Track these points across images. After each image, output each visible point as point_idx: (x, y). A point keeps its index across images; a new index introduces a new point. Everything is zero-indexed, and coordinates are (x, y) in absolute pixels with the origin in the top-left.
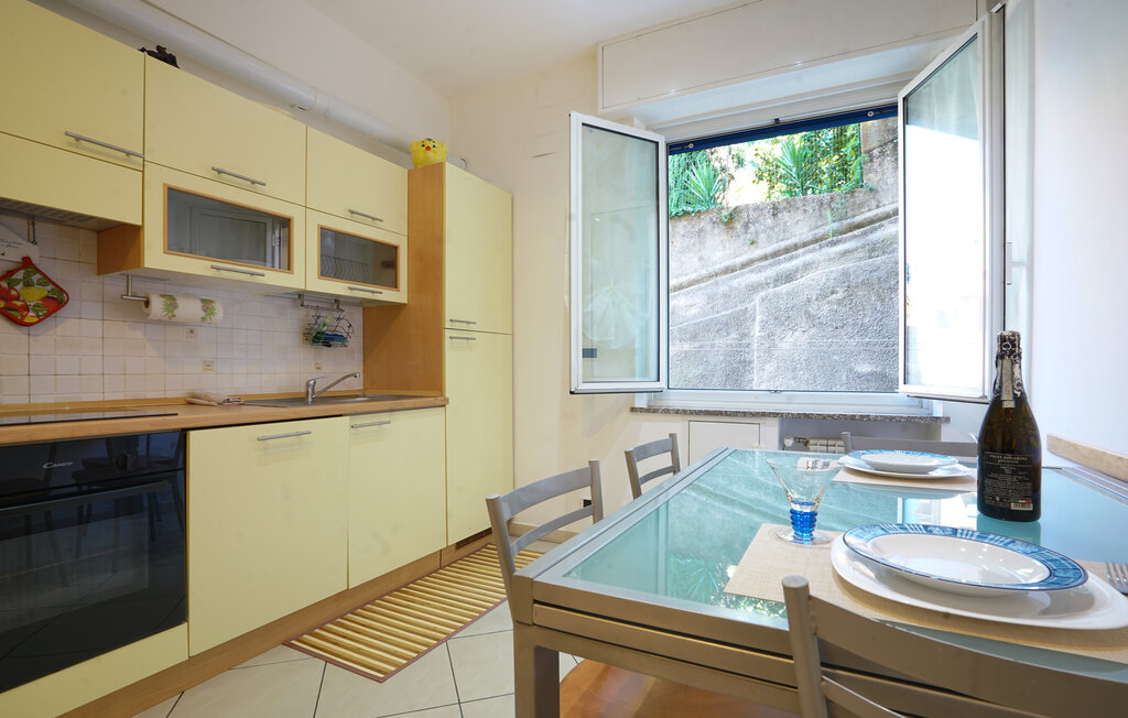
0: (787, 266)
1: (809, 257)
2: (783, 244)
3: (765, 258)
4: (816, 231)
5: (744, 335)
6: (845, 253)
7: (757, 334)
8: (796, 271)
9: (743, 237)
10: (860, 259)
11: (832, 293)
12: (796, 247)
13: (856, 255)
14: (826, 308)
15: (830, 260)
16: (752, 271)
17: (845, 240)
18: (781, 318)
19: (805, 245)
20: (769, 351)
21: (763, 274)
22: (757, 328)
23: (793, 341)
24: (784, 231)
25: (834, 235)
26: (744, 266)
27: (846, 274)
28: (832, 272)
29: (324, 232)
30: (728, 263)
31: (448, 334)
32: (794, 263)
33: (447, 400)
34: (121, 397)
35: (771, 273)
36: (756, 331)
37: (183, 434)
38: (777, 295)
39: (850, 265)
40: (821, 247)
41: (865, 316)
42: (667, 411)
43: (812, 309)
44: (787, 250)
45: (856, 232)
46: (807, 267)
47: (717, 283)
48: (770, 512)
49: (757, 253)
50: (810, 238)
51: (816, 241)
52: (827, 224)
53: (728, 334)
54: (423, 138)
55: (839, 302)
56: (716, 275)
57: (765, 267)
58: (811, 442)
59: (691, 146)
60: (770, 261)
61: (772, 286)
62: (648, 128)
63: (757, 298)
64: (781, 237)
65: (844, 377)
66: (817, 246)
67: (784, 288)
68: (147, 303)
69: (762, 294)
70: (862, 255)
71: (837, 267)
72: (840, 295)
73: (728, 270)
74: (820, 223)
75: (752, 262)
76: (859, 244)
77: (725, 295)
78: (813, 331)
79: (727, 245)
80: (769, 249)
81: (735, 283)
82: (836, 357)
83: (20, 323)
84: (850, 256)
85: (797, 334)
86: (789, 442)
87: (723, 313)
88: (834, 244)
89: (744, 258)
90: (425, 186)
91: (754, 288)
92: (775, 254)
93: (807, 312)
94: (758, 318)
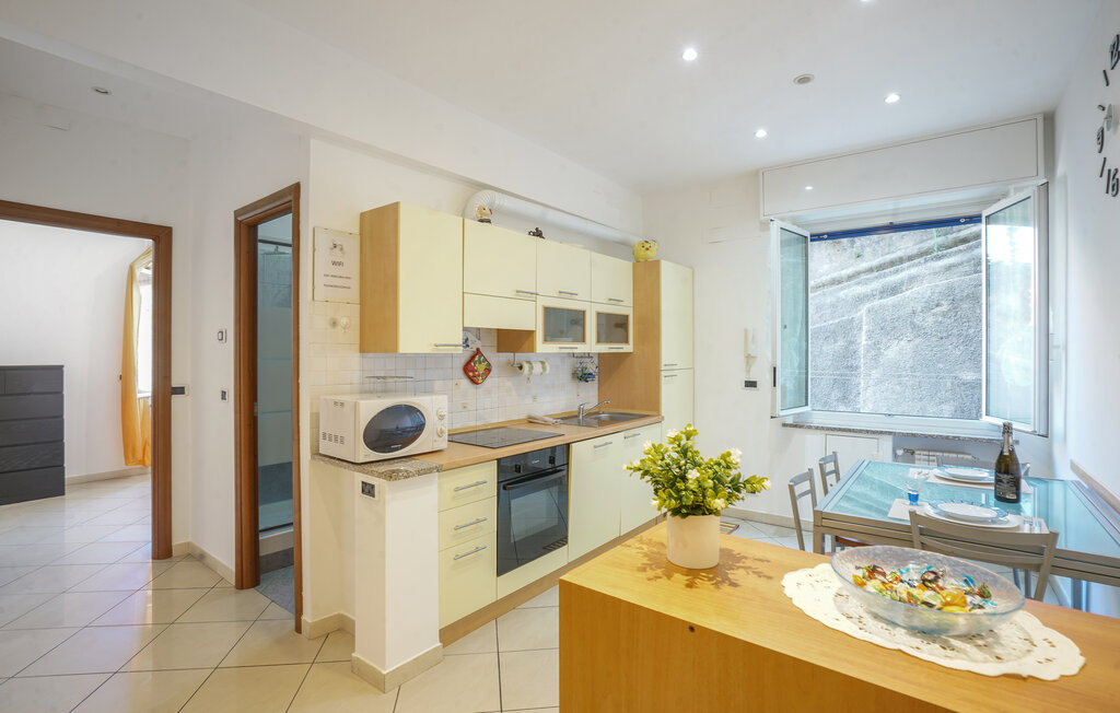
0: (892, 279)
1: (913, 271)
2: (889, 258)
3: (871, 270)
4: (922, 245)
5: (851, 343)
6: (949, 268)
7: (864, 342)
8: (902, 283)
9: (849, 251)
10: (966, 274)
11: (937, 306)
12: (901, 260)
13: (961, 269)
14: (931, 320)
15: (935, 273)
16: (859, 283)
17: (950, 255)
18: (887, 328)
19: (910, 258)
20: (876, 358)
21: (869, 287)
22: (864, 338)
23: (897, 350)
24: (889, 245)
25: (938, 249)
26: (850, 278)
27: (951, 288)
28: (937, 286)
29: (599, 315)
30: (835, 275)
31: (663, 374)
32: (900, 276)
33: (663, 418)
34: (501, 420)
35: (876, 285)
36: (863, 340)
37: (568, 445)
38: (882, 307)
39: (955, 279)
40: (926, 261)
41: (970, 327)
42: (810, 427)
43: (918, 320)
44: (892, 263)
45: (961, 247)
46: (912, 280)
47: (824, 294)
48: (875, 506)
49: (864, 265)
50: (915, 252)
51: (921, 254)
52: (931, 238)
53: (836, 341)
54: (642, 240)
55: (944, 314)
56: (824, 286)
57: (871, 280)
58: (917, 452)
59: (826, 236)
60: (876, 274)
61: (877, 297)
62: (794, 224)
63: (864, 309)
64: (887, 250)
65: (949, 384)
66: (922, 260)
67: (889, 300)
68: (521, 368)
69: (868, 305)
70: (967, 268)
71: (942, 282)
72: (945, 308)
73: (836, 282)
74: (925, 238)
75: (858, 273)
76: (965, 259)
77: (833, 306)
78: (918, 341)
79: (834, 258)
80: (875, 263)
81: (842, 294)
82: (941, 365)
83: (477, 383)
84: (955, 270)
85: (902, 343)
86: (900, 452)
87: (831, 322)
88: (939, 258)
89: (850, 271)
90: (646, 275)
91: (861, 299)
92: (881, 267)
93: (912, 323)
94: (865, 328)
